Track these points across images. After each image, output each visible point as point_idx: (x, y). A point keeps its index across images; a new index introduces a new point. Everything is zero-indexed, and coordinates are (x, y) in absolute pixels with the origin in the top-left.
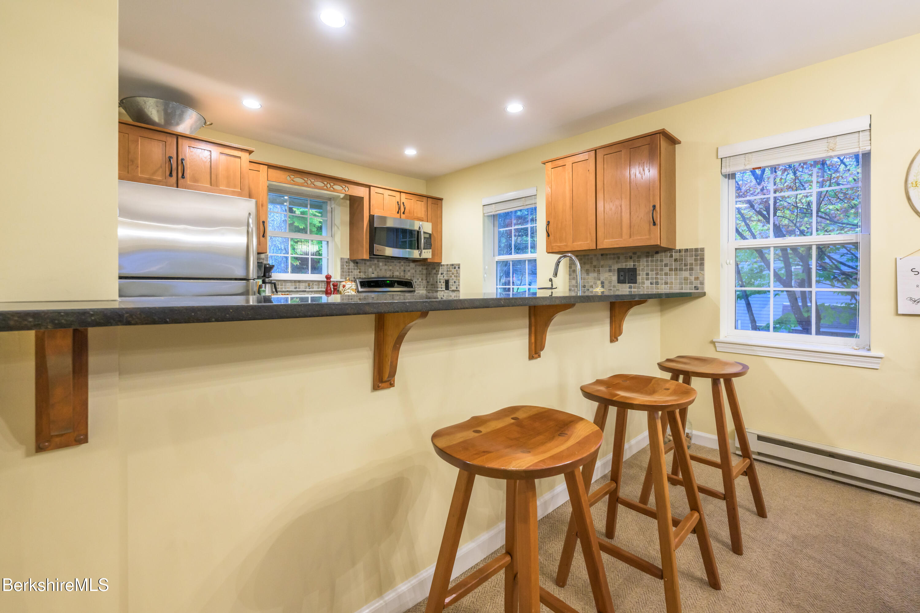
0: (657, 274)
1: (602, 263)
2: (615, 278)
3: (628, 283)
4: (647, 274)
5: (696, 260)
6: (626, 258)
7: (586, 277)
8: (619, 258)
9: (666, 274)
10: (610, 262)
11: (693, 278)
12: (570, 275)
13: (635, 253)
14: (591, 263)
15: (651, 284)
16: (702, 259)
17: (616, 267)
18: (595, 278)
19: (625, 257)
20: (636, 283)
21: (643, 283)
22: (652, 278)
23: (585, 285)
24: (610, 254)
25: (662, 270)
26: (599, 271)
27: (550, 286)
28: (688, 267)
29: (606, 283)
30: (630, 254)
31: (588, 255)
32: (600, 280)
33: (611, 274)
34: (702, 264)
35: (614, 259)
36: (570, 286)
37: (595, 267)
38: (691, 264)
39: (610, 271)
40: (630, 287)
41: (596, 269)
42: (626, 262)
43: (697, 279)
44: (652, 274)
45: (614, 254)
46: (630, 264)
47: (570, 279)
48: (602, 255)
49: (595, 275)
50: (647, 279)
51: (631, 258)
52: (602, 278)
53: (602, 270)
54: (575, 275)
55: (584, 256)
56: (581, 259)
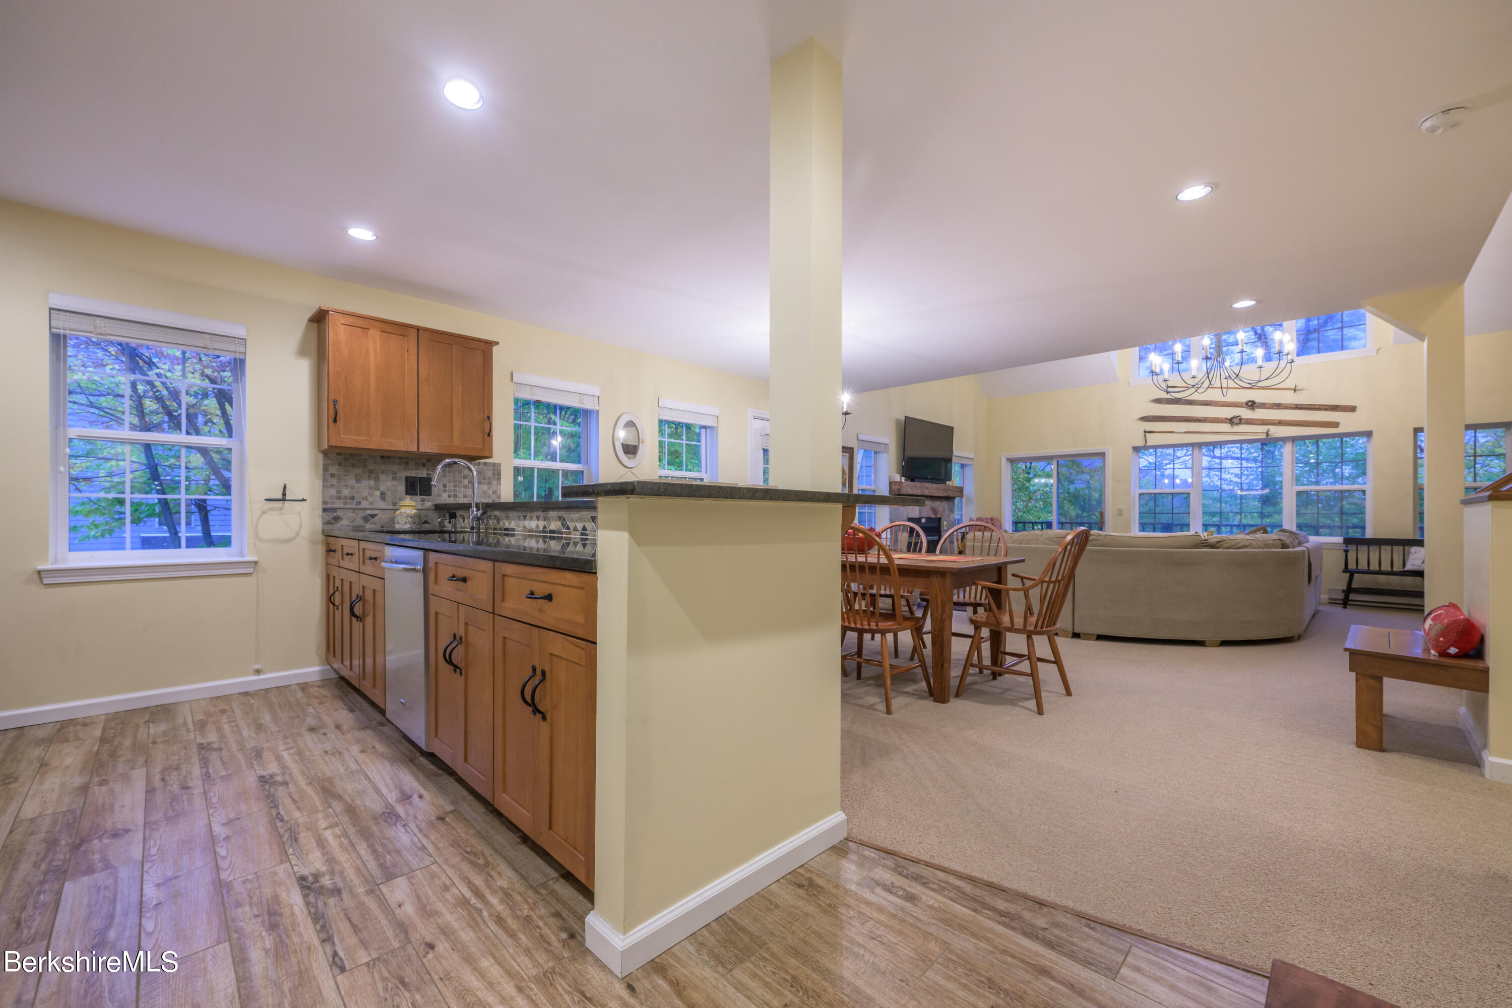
0: (455, 486)
1: (383, 467)
2: (402, 488)
3: (420, 495)
4: (445, 486)
5: (493, 474)
6: (417, 465)
7: (356, 485)
8: (407, 464)
9: (465, 487)
10: (395, 468)
11: (490, 492)
12: (325, 480)
13: (429, 460)
14: (365, 466)
15: (449, 496)
16: (499, 474)
17: (404, 474)
18: (370, 488)
19: (417, 463)
20: (430, 495)
21: (439, 495)
22: (450, 491)
23: (353, 497)
24: (394, 458)
25: (460, 482)
26: (377, 479)
27: (280, 497)
28: (487, 480)
29: (389, 494)
30: (424, 461)
31: (359, 455)
32: (378, 490)
33: (395, 483)
34: (499, 479)
35: (400, 464)
36: (323, 497)
37: (371, 472)
38: (489, 478)
39: (394, 479)
40: (423, 500)
41: (373, 476)
42: (417, 469)
43: (495, 492)
44: (450, 486)
45: (400, 458)
46: (423, 473)
47: (324, 486)
48: (382, 457)
49: (372, 482)
50: (444, 491)
51: (424, 465)
52: (382, 488)
53: (382, 477)
54: (334, 481)
55: (352, 455)
56: (346, 460)
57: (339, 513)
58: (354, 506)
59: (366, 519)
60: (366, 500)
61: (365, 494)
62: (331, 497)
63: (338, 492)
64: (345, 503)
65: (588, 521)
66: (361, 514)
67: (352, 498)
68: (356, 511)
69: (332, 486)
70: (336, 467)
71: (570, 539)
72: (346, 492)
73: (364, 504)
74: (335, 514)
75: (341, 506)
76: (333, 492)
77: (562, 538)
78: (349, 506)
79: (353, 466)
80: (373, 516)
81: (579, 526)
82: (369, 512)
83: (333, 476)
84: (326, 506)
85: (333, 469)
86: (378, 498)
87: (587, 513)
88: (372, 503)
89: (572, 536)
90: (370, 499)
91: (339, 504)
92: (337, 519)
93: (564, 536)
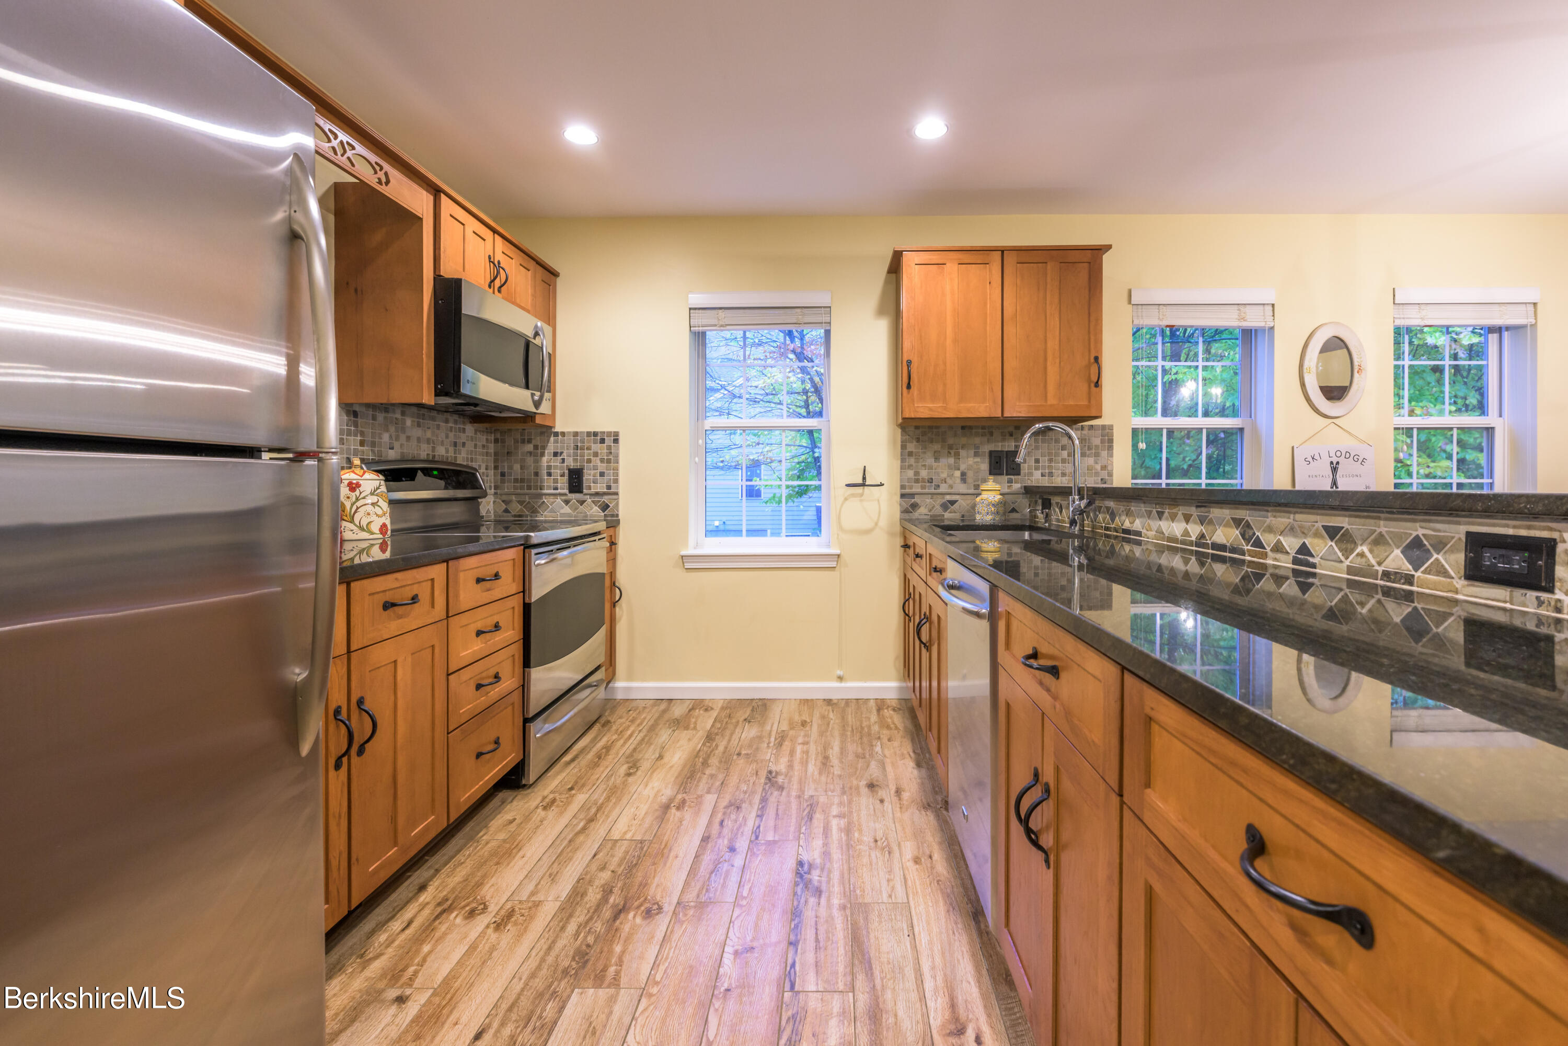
0: (1051, 461)
1: (964, 440)
2: (985, 466)
3: (1007, 474)
4: (1037, 461)
5: (1102, 442)
6: (1003, 435)
7: (935, 465)
8: (991, 434)
9: (1064, 461)
10: (977, 440)
11: (1098, 467)
12: (903, 460)
13: (1017, 428)
14: (944, 441)
15: (1043, 475)
16: (1111, 441)
17: (987, 448)
18: (950, 467)
19: (1002, 432)
20: (1019, 474)
21: (1031, 474)
22: (1044, 467)
23: (932, 479)
24: (977, 427)
25: (1057, 455)
26: (957, 455)
27: (860, 481)
28: (1093, 451)
29: (970, 474)
30: (1011, 429)
31: (937, 427)
32: (959, 469)
33: (978, 459)
34: (1110, 448)
35: (983, 435)
36: (901, 480)
37: (950, 447)
38: (1097, 447)
39: (976, 454)
40: (1010, 481)
41: (952, 452)
42: (1004, 440)
43: (1104, 468)
44: (1044, 461)
45: (983, 428)
46: (1009, 445)
47: (902, 468)
48: (963, 428)
49: (951, 460)
50: (1037, 469)
51: (1011, 435)
52: (963, 467)
53: (963, 453)
54: (912, 461)
55: (930, 427)
56: (924, 434)
57: (917, 499)
58: (933, 491)
59: (945, 506)
60: (946, 482)
61: (944, 475)
62: (909, 480)
63: (917, 473)
64: (923, 487)
65: (1317, 535)
66: (940, 501)
67: (931, 481)
68: (935, 496)
69: (910, 467)
70: (915, 443)
71: (1265, 567)
72: (924, 473)
73: (943, 488)
74: (913, 500)
75: (919, 490)
76: (910, 473)
77: (1244, 561)
78: (927, 491)
79: (931, 441)
80: (953, 503)
81: (1291, 544)
82: (948, 497)
83: (910, 454)
84: (904, 491)
85: (911, 447)
86: (958, 481)
87: (1312, 518)
88: (951, 487)
89: (1269, 562)
90: (949, 481)
91: (917, 489)
92: (914, 506)
93: (1248, 558)
